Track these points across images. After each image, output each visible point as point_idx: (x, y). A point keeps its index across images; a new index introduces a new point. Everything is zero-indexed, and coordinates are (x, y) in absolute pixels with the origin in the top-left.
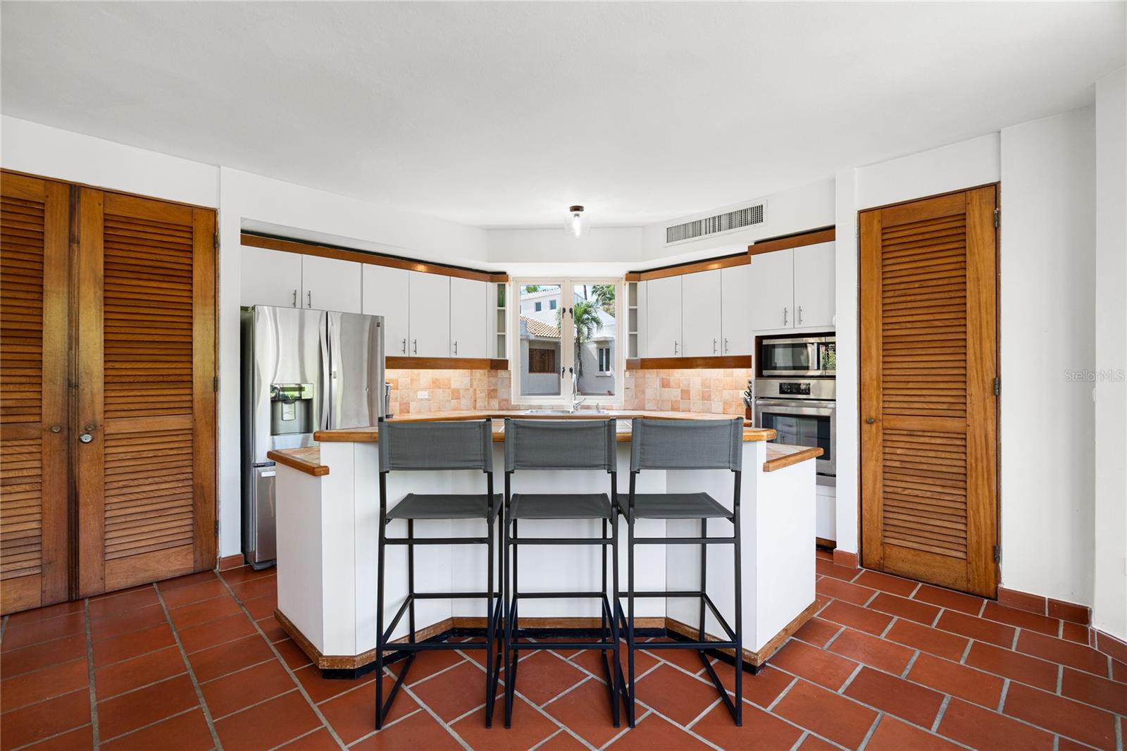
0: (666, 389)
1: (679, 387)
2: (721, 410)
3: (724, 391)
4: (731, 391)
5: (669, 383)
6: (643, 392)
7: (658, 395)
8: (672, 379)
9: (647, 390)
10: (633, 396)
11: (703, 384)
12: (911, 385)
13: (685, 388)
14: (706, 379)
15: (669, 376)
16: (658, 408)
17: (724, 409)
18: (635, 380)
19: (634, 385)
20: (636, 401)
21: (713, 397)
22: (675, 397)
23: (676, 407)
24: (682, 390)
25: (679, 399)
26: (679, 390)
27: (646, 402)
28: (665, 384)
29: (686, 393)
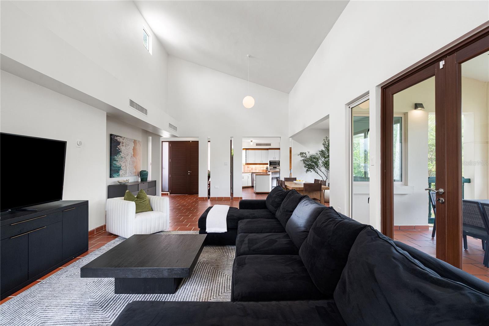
0: (248, 168)
15: (249, 166)
29: (252, 169)
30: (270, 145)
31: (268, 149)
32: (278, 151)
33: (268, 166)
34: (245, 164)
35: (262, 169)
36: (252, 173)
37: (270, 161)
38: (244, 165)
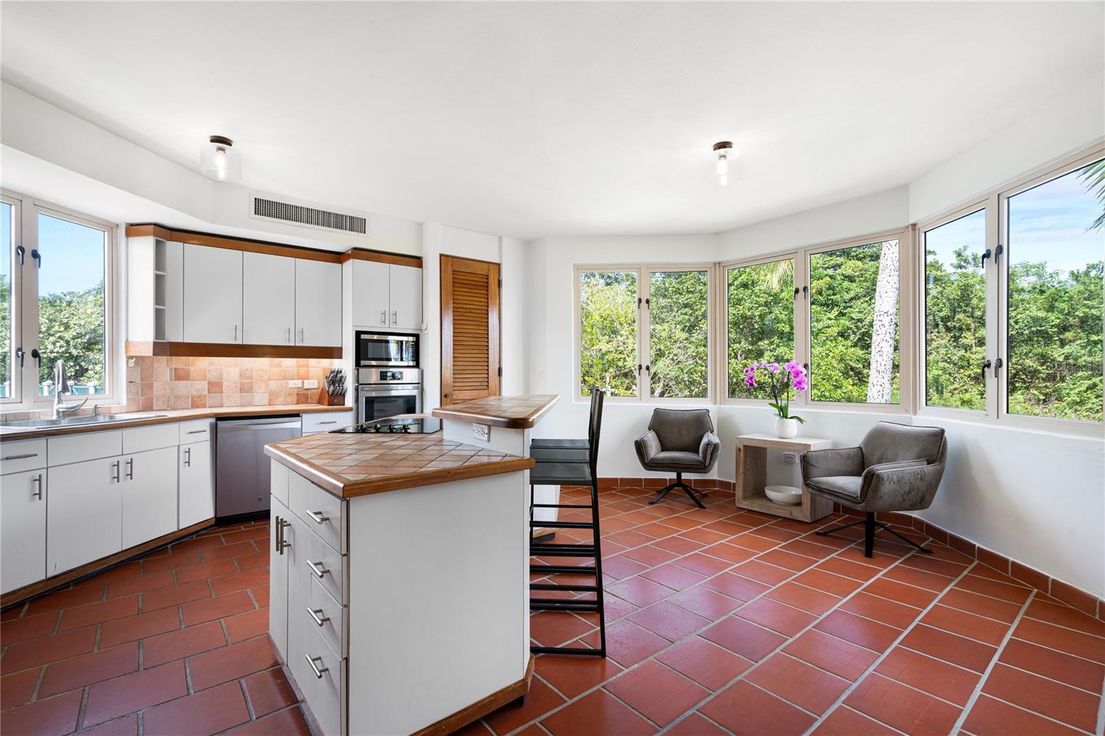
0: (183, 383)
1: (204, 378)
2: (266, 401)
3: (270, 382)
4: (280, 382)
5: (189, 373)
6: (151, 386)
7: (168, 390)
8: (192, 369)
9: (155, 384)
10: (137, 392)
11: (241, 375)
12: (466, 372)
13: (215, 380)
14: (246, 370)
15: (188, 366)
16: (168, 407)
17: (270, 400)
18: (141, 371)
19: (139, 377)
20: (141, 399)
21: (256, 388)
22: (198, 391)
23: (199, 403)
24: (209, 382)
25: (206, 392)
26: (205, 384)
27: (154, 400)
28: (179, 376)
29: (215, 386)
30: (356, 224)
31: (338, 257)
32: (412, 271)
33: (346, 364)
34: (148, 351)
35: (298, 383)
36: (220, 418)
37: (358, 334)
38: (140, 360)
